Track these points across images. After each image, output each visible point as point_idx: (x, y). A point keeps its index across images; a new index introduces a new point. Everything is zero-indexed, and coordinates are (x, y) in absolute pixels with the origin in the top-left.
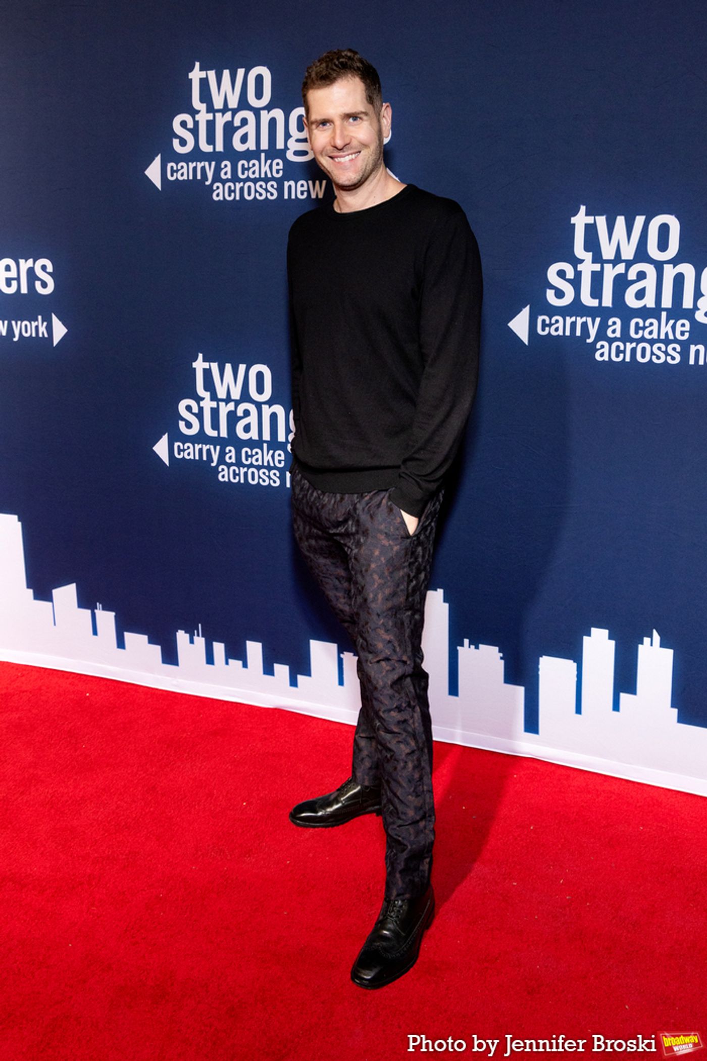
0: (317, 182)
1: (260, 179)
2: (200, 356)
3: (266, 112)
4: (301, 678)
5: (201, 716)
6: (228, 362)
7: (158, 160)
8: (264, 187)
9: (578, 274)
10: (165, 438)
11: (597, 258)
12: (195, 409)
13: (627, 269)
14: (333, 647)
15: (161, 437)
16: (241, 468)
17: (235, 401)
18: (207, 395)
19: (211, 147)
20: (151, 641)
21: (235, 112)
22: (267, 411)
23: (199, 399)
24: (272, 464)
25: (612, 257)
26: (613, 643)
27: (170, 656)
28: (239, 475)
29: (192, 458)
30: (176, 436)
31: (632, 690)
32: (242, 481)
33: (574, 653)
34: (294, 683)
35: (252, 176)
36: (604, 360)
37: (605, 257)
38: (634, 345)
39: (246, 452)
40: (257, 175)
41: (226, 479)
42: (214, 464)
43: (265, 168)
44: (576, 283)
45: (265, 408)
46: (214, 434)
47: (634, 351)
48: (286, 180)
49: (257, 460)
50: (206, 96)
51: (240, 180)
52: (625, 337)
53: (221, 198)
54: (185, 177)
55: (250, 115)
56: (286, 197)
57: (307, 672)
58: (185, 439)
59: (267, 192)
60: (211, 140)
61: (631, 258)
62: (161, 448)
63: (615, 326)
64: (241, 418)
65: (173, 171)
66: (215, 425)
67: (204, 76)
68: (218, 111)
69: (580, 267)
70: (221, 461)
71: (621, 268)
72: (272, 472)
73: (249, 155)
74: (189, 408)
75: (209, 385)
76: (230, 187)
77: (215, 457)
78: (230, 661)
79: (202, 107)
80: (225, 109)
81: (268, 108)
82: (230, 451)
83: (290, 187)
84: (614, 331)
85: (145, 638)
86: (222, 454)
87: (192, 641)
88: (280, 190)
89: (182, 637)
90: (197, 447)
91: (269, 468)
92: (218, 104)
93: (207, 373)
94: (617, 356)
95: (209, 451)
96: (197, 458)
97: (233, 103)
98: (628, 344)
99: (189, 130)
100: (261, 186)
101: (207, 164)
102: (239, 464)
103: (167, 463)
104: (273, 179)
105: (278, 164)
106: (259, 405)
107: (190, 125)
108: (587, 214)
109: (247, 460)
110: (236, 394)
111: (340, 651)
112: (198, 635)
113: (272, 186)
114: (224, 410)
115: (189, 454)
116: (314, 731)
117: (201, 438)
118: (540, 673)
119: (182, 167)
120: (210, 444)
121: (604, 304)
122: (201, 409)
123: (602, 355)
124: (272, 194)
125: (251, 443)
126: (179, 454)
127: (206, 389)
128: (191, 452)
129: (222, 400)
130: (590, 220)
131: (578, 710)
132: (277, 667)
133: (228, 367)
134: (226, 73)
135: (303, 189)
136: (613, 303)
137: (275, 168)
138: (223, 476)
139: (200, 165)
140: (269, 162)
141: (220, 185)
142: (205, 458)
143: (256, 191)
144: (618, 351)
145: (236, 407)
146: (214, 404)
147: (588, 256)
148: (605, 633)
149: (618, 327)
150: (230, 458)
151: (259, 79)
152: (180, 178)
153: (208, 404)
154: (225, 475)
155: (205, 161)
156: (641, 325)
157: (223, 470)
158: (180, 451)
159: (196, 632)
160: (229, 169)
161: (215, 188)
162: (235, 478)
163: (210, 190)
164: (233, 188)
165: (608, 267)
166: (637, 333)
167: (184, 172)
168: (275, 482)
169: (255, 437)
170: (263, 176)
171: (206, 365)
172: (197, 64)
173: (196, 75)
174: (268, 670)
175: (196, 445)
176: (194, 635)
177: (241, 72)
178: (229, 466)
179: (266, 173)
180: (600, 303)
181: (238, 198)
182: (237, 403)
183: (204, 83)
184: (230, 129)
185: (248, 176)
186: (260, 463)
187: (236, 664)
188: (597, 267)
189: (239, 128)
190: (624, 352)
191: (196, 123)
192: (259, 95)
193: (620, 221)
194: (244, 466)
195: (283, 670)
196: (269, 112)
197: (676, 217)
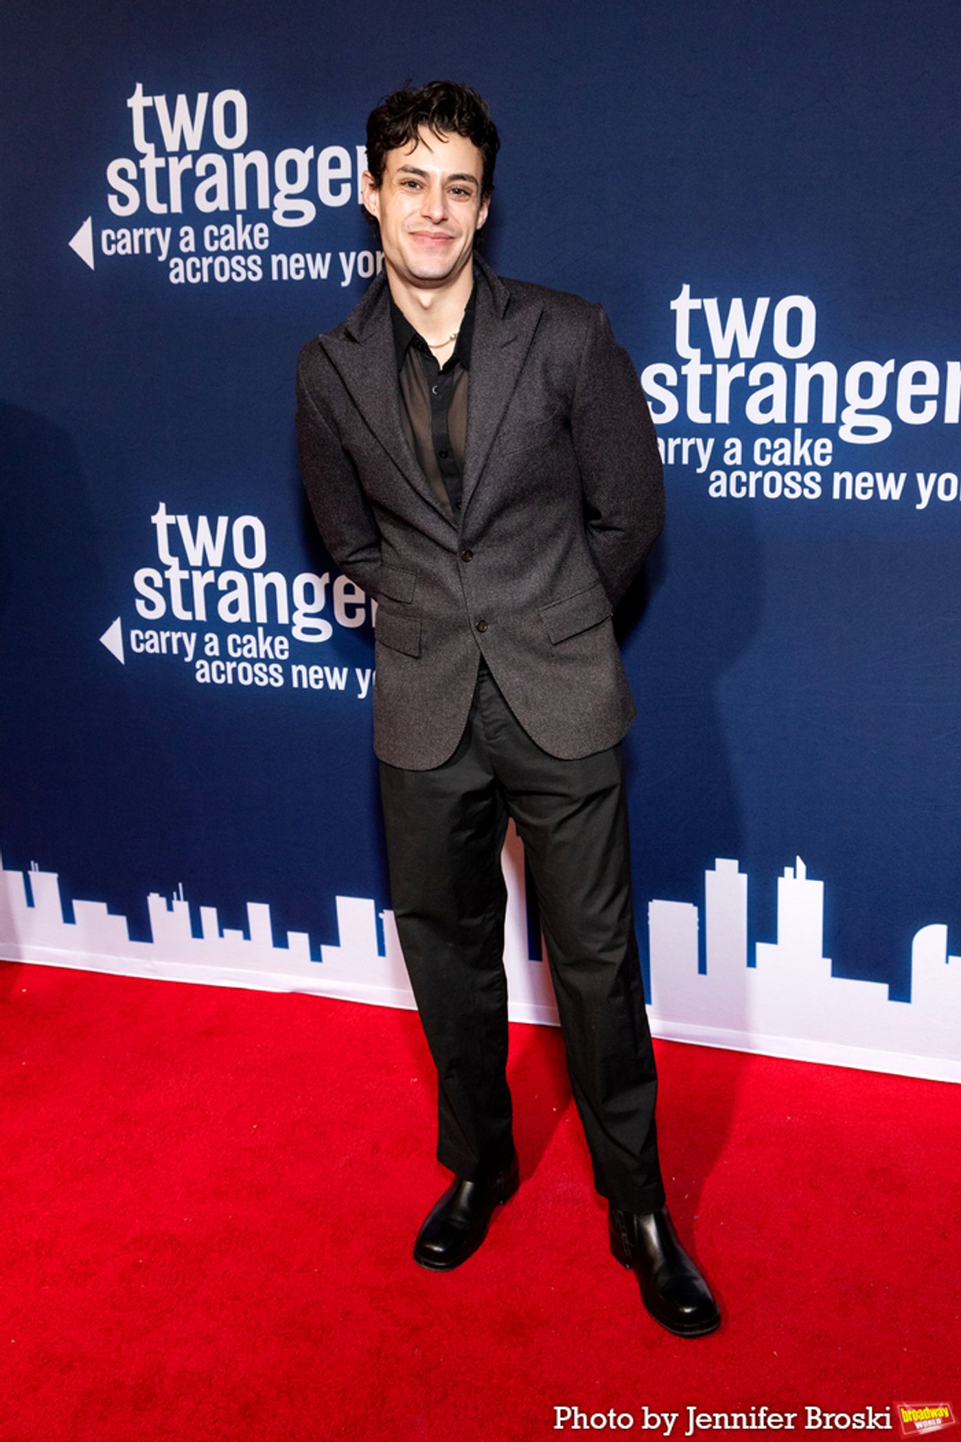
0: (319, 256)
1: (237, 252)
2: (162, 506)
3: (241, 155)
4: (325, 950)
5: (189, 1009)
6: (203, 514)
7: (87, 226)
8: (243, 263)
9: (683, 379)
10: (117, 625)
11: (708, 356)
12: (158, 583)
13: (748, 371)
14: (369, 904)
15: (111, 624)
16: (228, 663)
17: (214, 568)
18: (174, 562)
19: (165, 206)
20: (112, 911)
21: (196, 155)
22: (260, 581)
23: (162, 568)
24: (271, 656)
25: (727, 355)
26: (744, 877)
27: (140, 930)
28: (225, 672)
29: (158, 651)
30: (133, 621)
31: (771, 937)
32: (230, 681)
33: (694, 894)
34: (316, 956)
35: (225, 248)
36: (720, 497)
37: (718, 355)
38: (760, 474)
39: (234, 640)
40: (232, 247)
41: (207, 679)
42: (188, 659)
43: (243, 236)
44: (680, 391)
45: (258, 577)
46: (185, 616)
47: (760, 482)
48: (274, 253)
49: (250, 651)
50: (153, 133)
51: (208, 254)
52: (748, 464)
53: (181, 280)
54: (128, 250)
55: (218, 161)
56: (275, 277)
57: (334, 940)
58: (146, 625)
59: (249, 271)
60: (164, 196)
61: (752, 355)
62: (112, 639)
63: (734, 449)
64: (224, 593)
65: (110, 242)
66: (188, 604)
67: (150, 104)
68: (173, 154)
69: (685, 370)
70: (199, 653)
71: (739, 370)
72: (272, 667)
73: (219, 218)
74: (149, 581)
75: (177, 547)
76: (194, 264)
77: (190, 649)
78: (226, 931)
79: (148, 149)
80: (182, 152)
81: (245, 149)
82: (211, 640)
83: (280, 263)
84: (733, 457)
85: (102, 907)
86: (200, 645)
87: (170, 908)
88: (266, 267)
89: (155, 902)
90: (164, 635)
91: (267, 661)
92: (172, 144)
93: (173, 530)
94: (738, 490)
95: (180, 641)
96: (164, 651)
97: (194, 143)
98: (752, 473)
99: (131, 182)
100: (238, 262)
101: (159, 231)
102: (225, 657)
103: (122, 660)
104: (255, 251)
105: (262, 231)
106: (249, 574)
107: (133, 174)
108: (692, 296)
109: (235, 651)
110: (216, 559)
111: (379, 910)
112: (179, 899)
113: (255, 262)
114: (200, 581)
115: (152, 646)
116: (348, 1020)
117: (168, 622)
118: (651, 923)
119: (123, 236)
120: (183, 631)
121: (718, 420)
122: (166, 582)
124: (255, 274)
125: (240, 628)
126: (138, 646)
127: (172, 552)
128: (155, 643)
129: (196, 568)
130: (696, 304)
131: (702, 969)
132: (292, 936)
133: (203, 521)
134: (182, 100)
135: (298, 266)
136: (730, 418)
137: (257, 235)
138: (203, 676)
139: (149, 233)
140: (248, 227)
141: (179, 261)
142: (175, 651)
143: (232, 269)
144: (739, 484)
145: (217, 577)
146: (185, 575)
147: (695, 355)
148: (735, 863)
149: (738, 450)
150: (212, 649)
151: (230, 108)
152: (122, 252)
153: (176, 575)
154: (205, 674)
155: (156, 226)
156: (768, 447)
157: (202, 666)
158: (139, 642)
159: (175, 894)
160: (191, 238)
161: (172, 265)
162: (219, 677)
163: (165, 268)
164: (198, 265)
165: (722, 369)
166: (763, 458)
167: (126, 243)
168: (276, 680)
169: (246, 618)
170: (240, 247)
171: (171, 519)
172: (139, 87)
173: (138, 102)
174: (280, 941)
175: (162, 633)
176: (172, 899)
177: (203, 98)
178: (210, 660)
179: (245, 243)
180: (714, 418)
181: (206, 279)
182: (218, 572)
183: (150, 113)
184: (190, 181)
185: (219, 248)
186: (254, 654)
187: (234, 935)
188: (707, 369)
189: (202, 179)
190: (747, 484)
191: (141, 172)
192: (230, 131)
193: (737, 304)
194: (232, 659)
195: (299, 940)
196: (245, 156)
197: (810, 298)
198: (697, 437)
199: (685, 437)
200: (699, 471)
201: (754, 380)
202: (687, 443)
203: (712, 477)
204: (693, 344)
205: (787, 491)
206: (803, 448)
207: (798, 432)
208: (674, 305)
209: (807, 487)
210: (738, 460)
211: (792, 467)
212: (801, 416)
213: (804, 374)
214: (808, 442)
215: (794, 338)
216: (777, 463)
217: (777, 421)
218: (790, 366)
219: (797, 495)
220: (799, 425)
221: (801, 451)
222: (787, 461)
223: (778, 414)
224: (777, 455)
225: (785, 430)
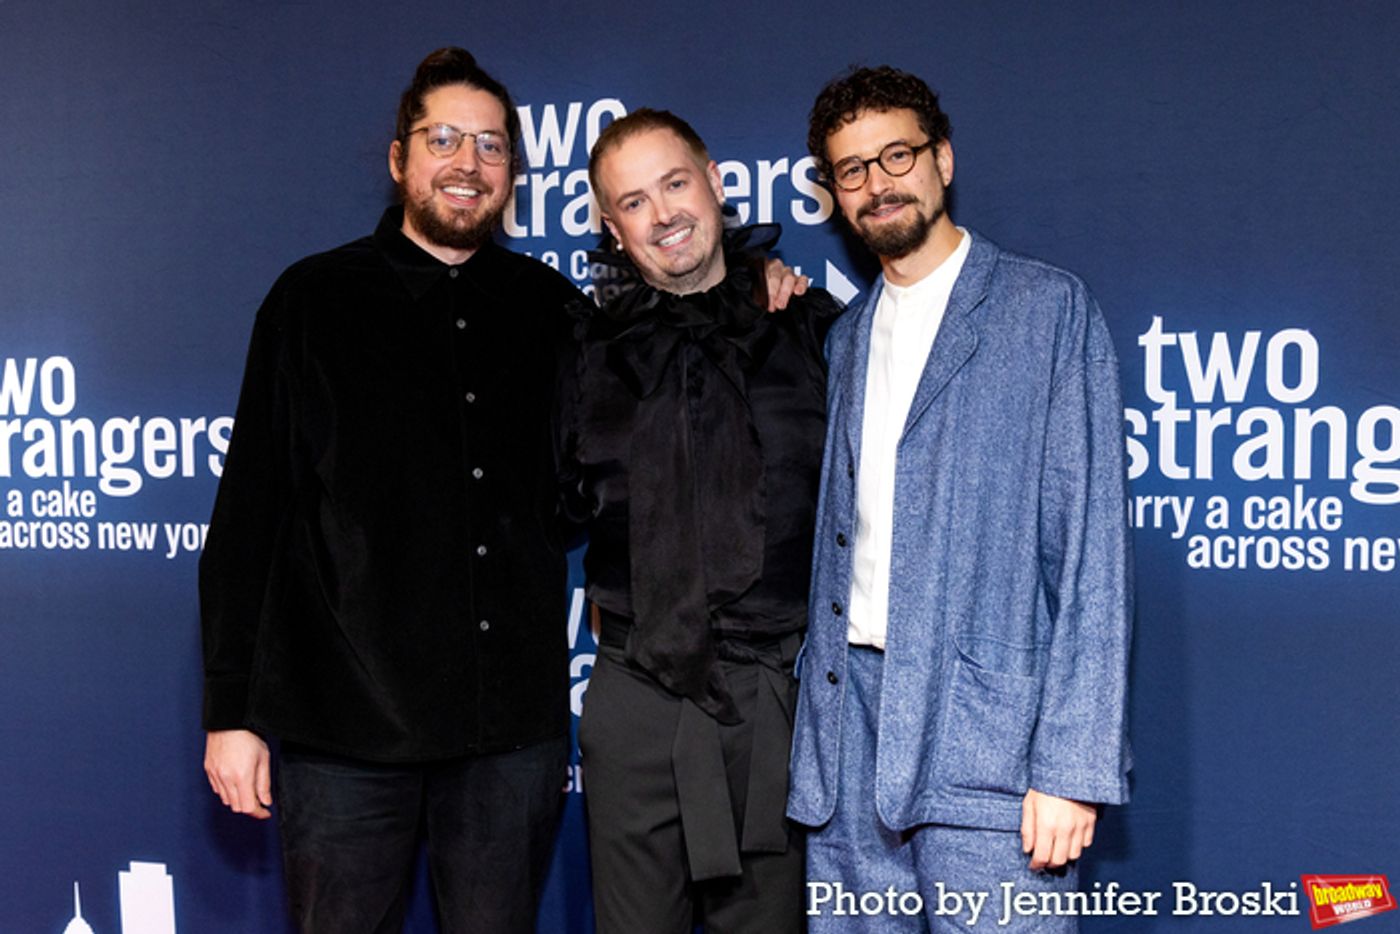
9: (1154, 428)
11: (1185, 400)
13: (1235, 417)
21: (564, 172)
25: (1209, 399)
37: (1197, 399)
38: (1251, 540)
44: (1151, 441)
47: (1251, 550)
52: (1237, 528)
61: (1241, 399)
63: (1219, 509)
64: (577, 680)
68: (537, 171)
69: (1156, 416)
71: (1224, 416)
80: (548, 168)
84: (1217, 519)
92: (536, 160)
94: (1225, 559)
97: (562, 158)
98: (1242, 539)
102: (573, 760)
108: (1165, 330)
121: (1199, 475)
123: (1199, 558)
130: (1170, 339)
134: (550, 111)
136: (1213, 473)
144: (1226, 552)
147: (1169, 398)
149: (1224, 511)
151: (606, 119)
156: (1262, 507)
165: (1203, 415)
166: (1255, 520)
177: (575, 109)
180: (1193, 472)
184: (556, 200)
188: (1185, 415)
189: (571, 198)
190: (1235, 552)
193: (1220, 340)
197: (1312, 333)
198: (1172, 494)
199: (1157, 495)
200: (1175, 536)
201: (1243, 427)
202: (1159, 503)
203: (1192, 543)
204: (1166, 385)
205: (1286, 561)
206: (1306, 508)
207: (1299, 490)
208: (1142, 340)
209: (1311, 555)
210: (1224, 523)
211: (1292, 532)
212: (1303, 469)
213: (1305, 421)
214: (1312, 501)
215: (1292, 378)
216: (1273, 526)
217: (1272, 477)
218: (1287, 412)
219: (1299, 564)
220: (1300, 482)
221: (1304, 513)
222: (1285, 524)
223: (1274, 469)
224: (1272, 517)
225: (1283, 487)
